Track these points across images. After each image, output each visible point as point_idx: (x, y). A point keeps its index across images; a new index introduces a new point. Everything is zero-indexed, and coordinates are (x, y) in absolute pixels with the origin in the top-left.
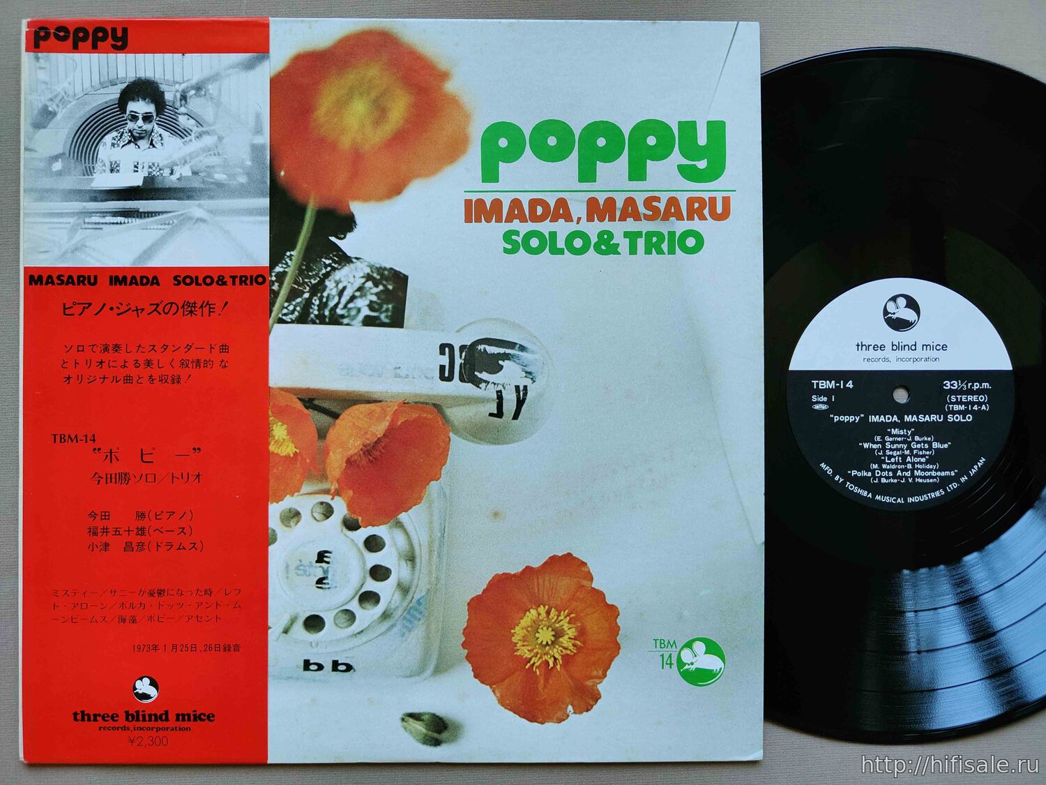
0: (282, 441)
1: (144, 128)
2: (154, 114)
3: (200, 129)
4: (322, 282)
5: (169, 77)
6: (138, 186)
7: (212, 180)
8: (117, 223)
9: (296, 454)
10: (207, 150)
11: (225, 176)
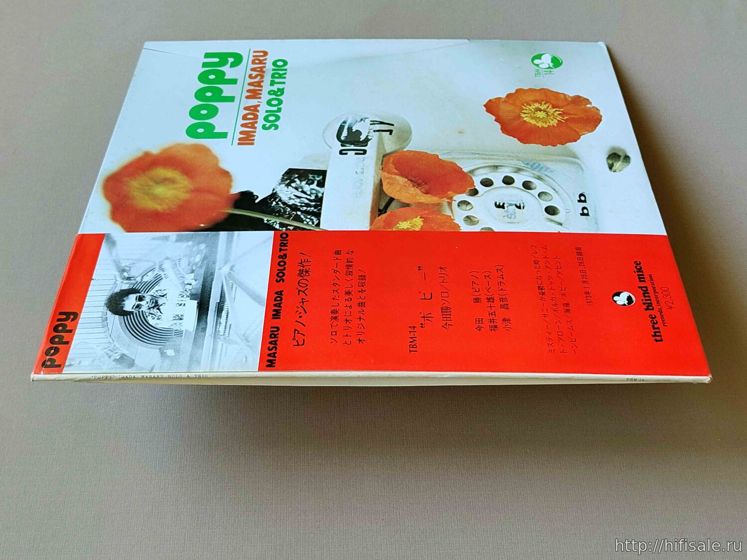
0: (411, 224)
1: (149, 300)
2: (138, 294)
3: (157, 269)
4: (289, 206)
5: (109, 287)
6: (198, 303)
7: (201, 262)
8: (227, 315)
9: (421, 218)
10: (175, 266)
11: (198, 256)
